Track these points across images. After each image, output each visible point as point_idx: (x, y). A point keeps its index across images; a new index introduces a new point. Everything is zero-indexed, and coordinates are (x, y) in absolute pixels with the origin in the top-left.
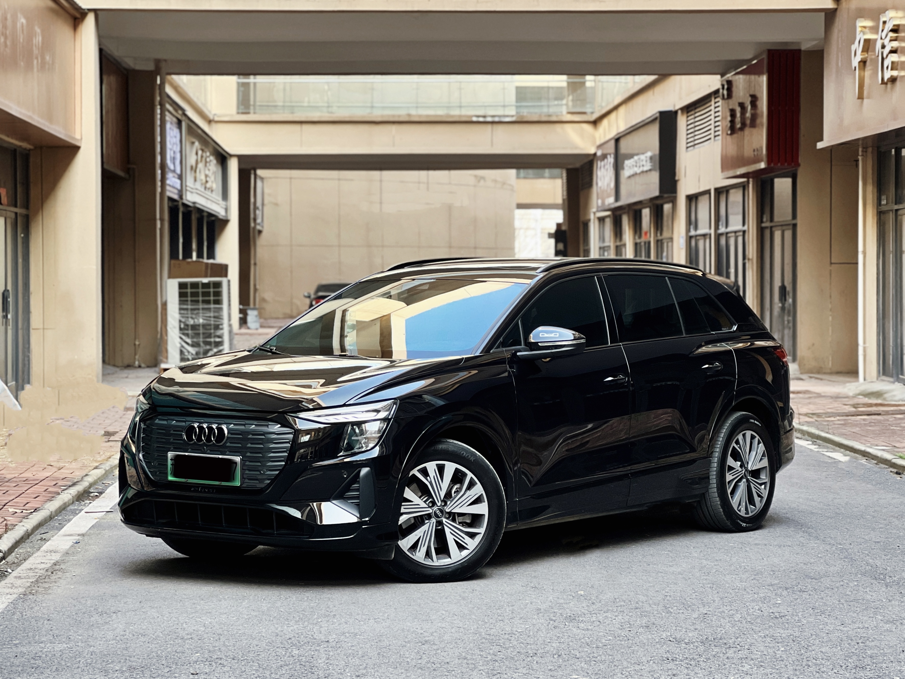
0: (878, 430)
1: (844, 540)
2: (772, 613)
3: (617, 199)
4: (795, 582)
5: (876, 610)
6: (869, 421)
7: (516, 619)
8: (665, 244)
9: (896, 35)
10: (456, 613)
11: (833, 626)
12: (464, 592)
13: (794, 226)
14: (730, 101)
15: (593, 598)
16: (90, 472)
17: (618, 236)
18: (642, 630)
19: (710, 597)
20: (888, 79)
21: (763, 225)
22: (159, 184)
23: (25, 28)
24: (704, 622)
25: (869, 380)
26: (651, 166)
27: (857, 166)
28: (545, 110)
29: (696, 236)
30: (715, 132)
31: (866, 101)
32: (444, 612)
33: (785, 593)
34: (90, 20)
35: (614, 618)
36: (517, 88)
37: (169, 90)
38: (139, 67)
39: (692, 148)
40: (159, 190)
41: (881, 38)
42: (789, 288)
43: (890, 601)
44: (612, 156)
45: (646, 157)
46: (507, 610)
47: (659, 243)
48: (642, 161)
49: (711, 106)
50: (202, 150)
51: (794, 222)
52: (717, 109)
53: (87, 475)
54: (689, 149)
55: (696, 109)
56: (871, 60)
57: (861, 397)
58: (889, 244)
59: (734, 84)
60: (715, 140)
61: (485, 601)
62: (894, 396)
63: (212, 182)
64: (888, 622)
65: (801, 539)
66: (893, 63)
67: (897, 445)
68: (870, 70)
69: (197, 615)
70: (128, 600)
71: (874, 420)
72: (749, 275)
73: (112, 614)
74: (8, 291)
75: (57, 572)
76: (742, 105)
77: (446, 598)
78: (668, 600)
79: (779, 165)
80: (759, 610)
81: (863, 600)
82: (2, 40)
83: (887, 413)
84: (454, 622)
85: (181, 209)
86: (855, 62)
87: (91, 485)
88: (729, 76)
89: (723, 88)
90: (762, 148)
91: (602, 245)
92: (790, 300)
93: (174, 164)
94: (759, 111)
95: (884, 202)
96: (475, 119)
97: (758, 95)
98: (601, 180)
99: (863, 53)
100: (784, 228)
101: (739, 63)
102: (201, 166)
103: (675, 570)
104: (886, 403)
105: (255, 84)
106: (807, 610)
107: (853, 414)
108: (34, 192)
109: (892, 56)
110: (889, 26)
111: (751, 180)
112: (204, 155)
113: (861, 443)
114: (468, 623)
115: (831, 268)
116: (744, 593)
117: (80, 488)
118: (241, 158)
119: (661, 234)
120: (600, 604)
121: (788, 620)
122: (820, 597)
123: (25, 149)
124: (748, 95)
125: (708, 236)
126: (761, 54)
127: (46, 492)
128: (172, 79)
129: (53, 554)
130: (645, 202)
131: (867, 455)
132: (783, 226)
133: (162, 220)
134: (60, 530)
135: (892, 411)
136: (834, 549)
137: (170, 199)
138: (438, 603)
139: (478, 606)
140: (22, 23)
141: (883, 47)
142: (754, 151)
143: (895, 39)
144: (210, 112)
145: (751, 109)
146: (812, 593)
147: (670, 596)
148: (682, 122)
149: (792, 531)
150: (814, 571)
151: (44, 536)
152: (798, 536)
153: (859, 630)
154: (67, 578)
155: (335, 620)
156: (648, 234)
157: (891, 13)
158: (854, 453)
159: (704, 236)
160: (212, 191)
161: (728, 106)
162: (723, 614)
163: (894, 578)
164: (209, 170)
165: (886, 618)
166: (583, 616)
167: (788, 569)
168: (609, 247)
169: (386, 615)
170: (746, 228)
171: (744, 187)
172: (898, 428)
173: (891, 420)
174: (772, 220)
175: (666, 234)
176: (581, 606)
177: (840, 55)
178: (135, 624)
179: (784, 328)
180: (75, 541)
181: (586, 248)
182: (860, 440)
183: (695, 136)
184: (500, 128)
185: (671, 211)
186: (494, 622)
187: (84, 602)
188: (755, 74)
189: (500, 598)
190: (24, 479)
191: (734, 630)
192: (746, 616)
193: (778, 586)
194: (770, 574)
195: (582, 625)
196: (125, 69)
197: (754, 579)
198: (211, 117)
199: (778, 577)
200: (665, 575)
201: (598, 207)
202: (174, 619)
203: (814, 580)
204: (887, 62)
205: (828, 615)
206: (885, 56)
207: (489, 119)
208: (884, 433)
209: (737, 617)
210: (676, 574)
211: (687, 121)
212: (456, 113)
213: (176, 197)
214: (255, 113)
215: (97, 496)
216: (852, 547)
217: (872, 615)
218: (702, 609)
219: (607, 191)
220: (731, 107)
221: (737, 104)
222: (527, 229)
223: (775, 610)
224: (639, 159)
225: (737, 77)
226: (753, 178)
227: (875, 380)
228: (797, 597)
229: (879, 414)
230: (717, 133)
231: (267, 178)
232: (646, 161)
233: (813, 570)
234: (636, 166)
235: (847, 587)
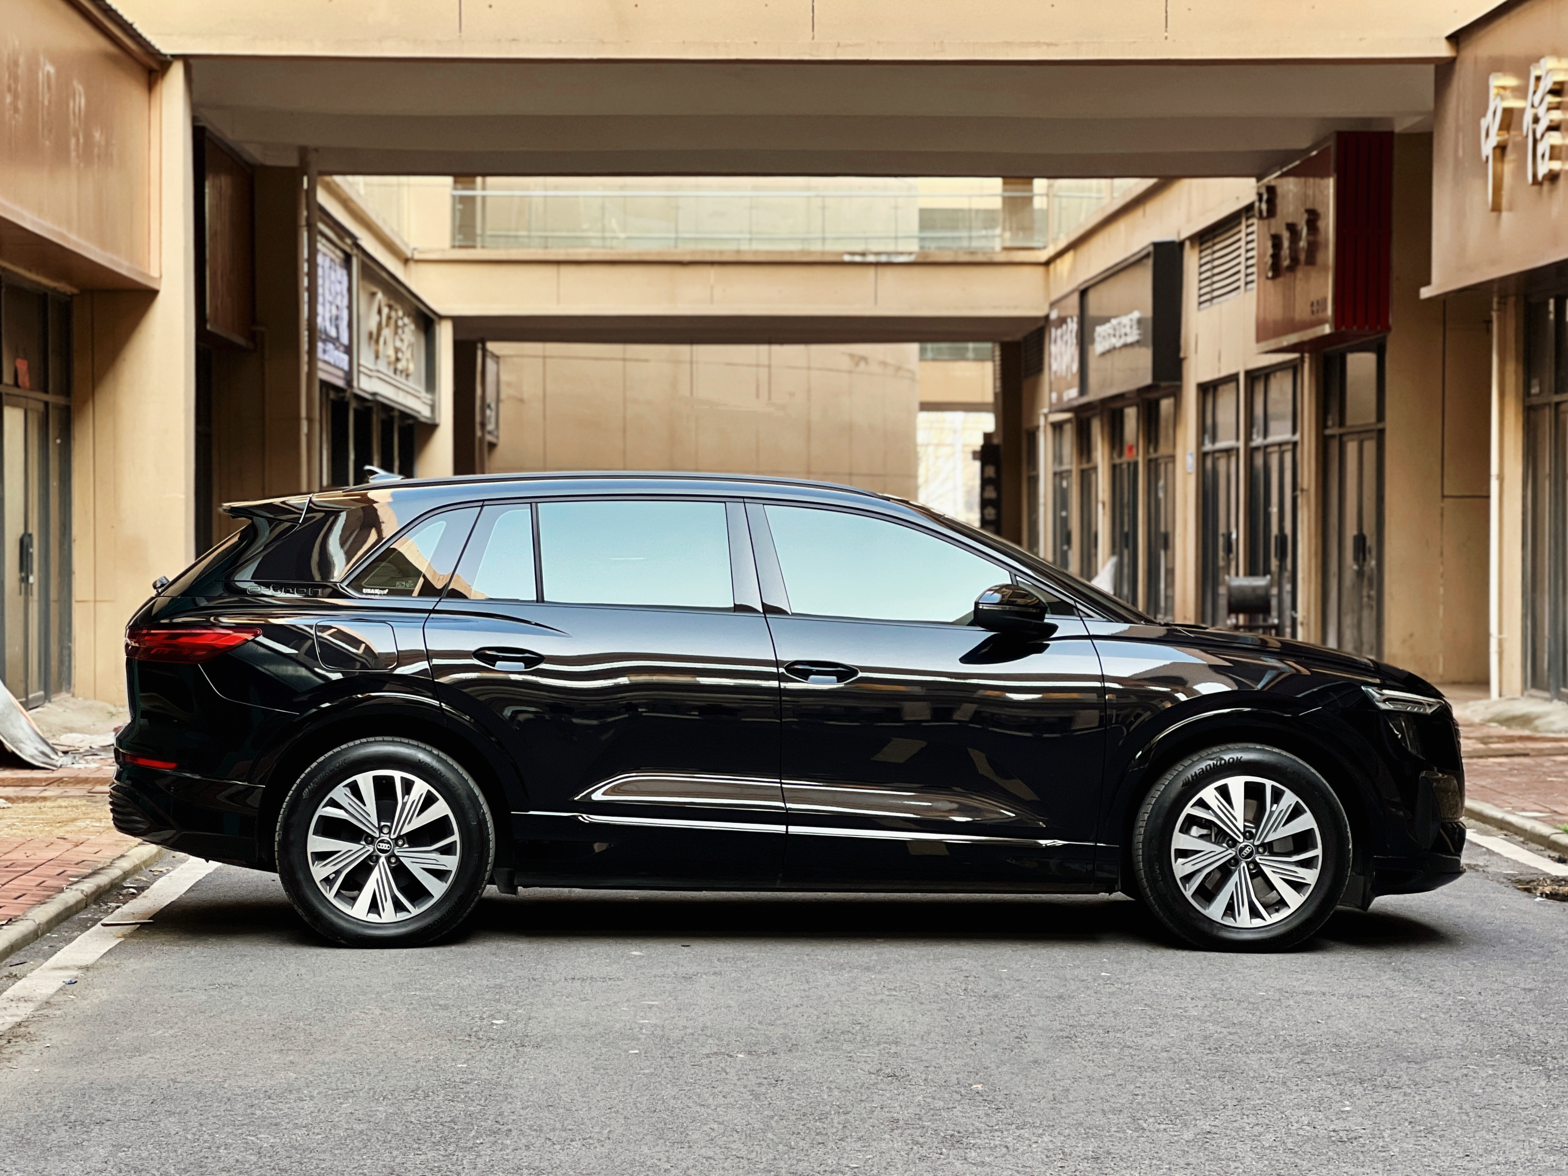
0: (1526, 783)
1: (1468, 985)
2: (1334, 1131)
3: (1083, 390)
4: (1378, 1068)
5: (1529, 1126)
6: (1509, 766)
7: (849, 1140)
8: (1162, 467)
9: (1557, 99)
10: (739, 1128)
11: (1449, 1158)
12: (760, 1084)
13: (1381, 434)
14: (1273, 221)
15: (999, 1098)
16: (129, 850)
17: (1085, 451)
18: (1086, 1165)
19: (1218, 1098)
20: (1544, 177)
21: (1328, 432)
22: (305, 358)
23: (53, 81)
24: (1205, 1149)
25: (1508, 696)
26: (1140, 334)
27: (1489, 331)
28: (965, 244)
29: (1214, 452)
30: (1247, 275)
31: (1505, 215)
32: (715, 1126)
33: (1358, 1090)
34: (176, 75)
35: (1034, 1139)
36: (923, 212)
37: (323, 197)
38: (270, 161)
39: (1208, 304)
40: (305, 368)
41: (1533, 106)
42: (1371, 541)
43: (1555, 1107)
44: (1075, 319)
45: (1131, 320)
46: (835, 1121)
47: (1153, 466)
48: (1125, 326)
49: (1240, 232)
50: (390, 307)
51: (1380, 426)
52: (1250, 238)
53: (122, 856)
54: (1203, 306)
55: (1215, 237)
56: (1515, 145)
57: (1494, 724)
58: (1544, 461)
59: (1279, 191)
60: (1246, 290)
61: (797, 1102)
62: (1552, 723)
63: (408, 360)
64: (1552, 1151)
65: (1389, 983)
66: (1552, 147)
67: (1560, 809)
68: (1514, 161)
69: (251, 1128)
70: (132, 1097)
71: (1518, 764)
72: (1302, 514)
73: (92, 1127)
74: (30, 535)
75: (19, 1039)
76: (1292, 228)
77: (724, 1097)
78: (1139, 1103)
79: (1355, 328)
80: (1308, 1125)
81: (1505, 1104)
82: (9, 99)
83: (1541, 753)
84: (732, 1146)
85: (353, 405)
86: (1487, 148)
87: (126, 875)
88: (1270, 179)
89: (1260, 200)
90: (1325, 300)
91: (1058, 469)
92: (1373, 563)
93: (337, 327)
94: (1321, 238)
95: (1535, 390)
96: (847, 258)
97: (1320, 210)
98: (1056, 359)
99: (1502, 133)
100: (1363, 436)
101: (1287, 156)
102: (387, 332)
103: (1156, 1042)
104: (1538, 735)
105: (484, 198)
106: (1400, 1125)
107: (1481, 754)
108: (79, 367)
109: (1550, 136)
110: (1547, 84)
111: (1307, 355)
112: (393, 314)
113: (1496, 805)
114: (758, 1148)
115: (1442, 505)
116: (1282, 1089)
117: (102, 880)
118: (459, 322)
119: (1156, 450)
120: (1011, 1111)
121: (1363, 1145)
122: (1424, 1098)
123: (65, 294)
124: (1303, 210)
125: (1234, 452)
126: (1326, 139)
127: (38, 888)
128: (334, 182)
129: (22, 1004)
130: (1127, 396)
131: (1507, 826)
132: (1361, 434)
133: (310, 420)
134: (47, 959)
135: (1548, 749)
136: (1450, 1002)
137: (325, 384)
138: (708, 1106)
139: (781, 1113)
140: (48, 72)
141: (1536, 120)
142: (1312, 304)
143: (1558, 107)
144: (407, 245)
145: (1308, 234)
146: (1409, 1091)
147: (1144, 1095)
148: (1191, 260)
149: (1373, 968)
150: (1414, 1046)
151: (15, 970)
152: (1384, 977)
153: (1498, 1167)
154: (34, 1051)
155: (508, 1142)
156: (1134, 450)
157: (1549, 63)
158: (1483, 822)
159: (1228, 451)
160: (407, 376)
161: (1269, 229)
162: (1241, 1133)
163: (1560, 1061)
164: (402, 340)
165: (1548, 1143)
166: (977, 1135)
167: (1365, 1043)
168: (1069, 472)
169: (606, 1132)
170: (1297, 437)
171: (1294, 368)
172: (1560, 780)
173: (1547, 764)
174: (1342, 423)
175: (1163, 450)
176: (974, 1113)
177: (1461, 137)
178: (129, 1147)
179: (1361, 608)
180: (68, 980)
181: (1033, 473)
182: (1494, 799)
183: (1213, 283)
184: (889, 272)
185: (1172, 410)
186: (807, 1147)
187: (49, 1100)
188: (1314, 175)
189: (826, 1097)
190: (8, 863)
191: (1260, 1166)
192: (1284, 1137)
193: (1347, 1075)
194: (1331, 1052)
195: (974, 1154)
196: (247, 163)
197: (1302, 1061)
198: (409, 254)
199: (1346, 1058)
200: (1137, 1052)
201: (1051, 404)
202: (206, 1136)
203: (1413, 1065)
204: (1542, 147)
205: (1440, 1137)
206: (1538, 136)
207: (871, 258)
208: (1536, 789)
209: (1268, 1139)
210: (1156, 1051)
211: (1201, 258)
212: (817, 248)
213: (340, 383)
214: (483, 247)
215: (133, 894)
216: (1482, 998)
217: (1522, 1137)
218: (1202, 1122)
219: (1066, 378)
220: (1273, 231)
221: (1284, 227)
222: (938, 445)
223: (1339, 1125)
224: (1119, 324)
225: (1284, 180)
226: (1310, 352)
227: (1518, 695)
228: (1380, 1099)
229: (1526, 755)
230: (1250, 278)
231: (504, 356)
232: (1131, 327)
233: (1412, 1044)
234: (1114, 336)
235: (1474, 1078)
